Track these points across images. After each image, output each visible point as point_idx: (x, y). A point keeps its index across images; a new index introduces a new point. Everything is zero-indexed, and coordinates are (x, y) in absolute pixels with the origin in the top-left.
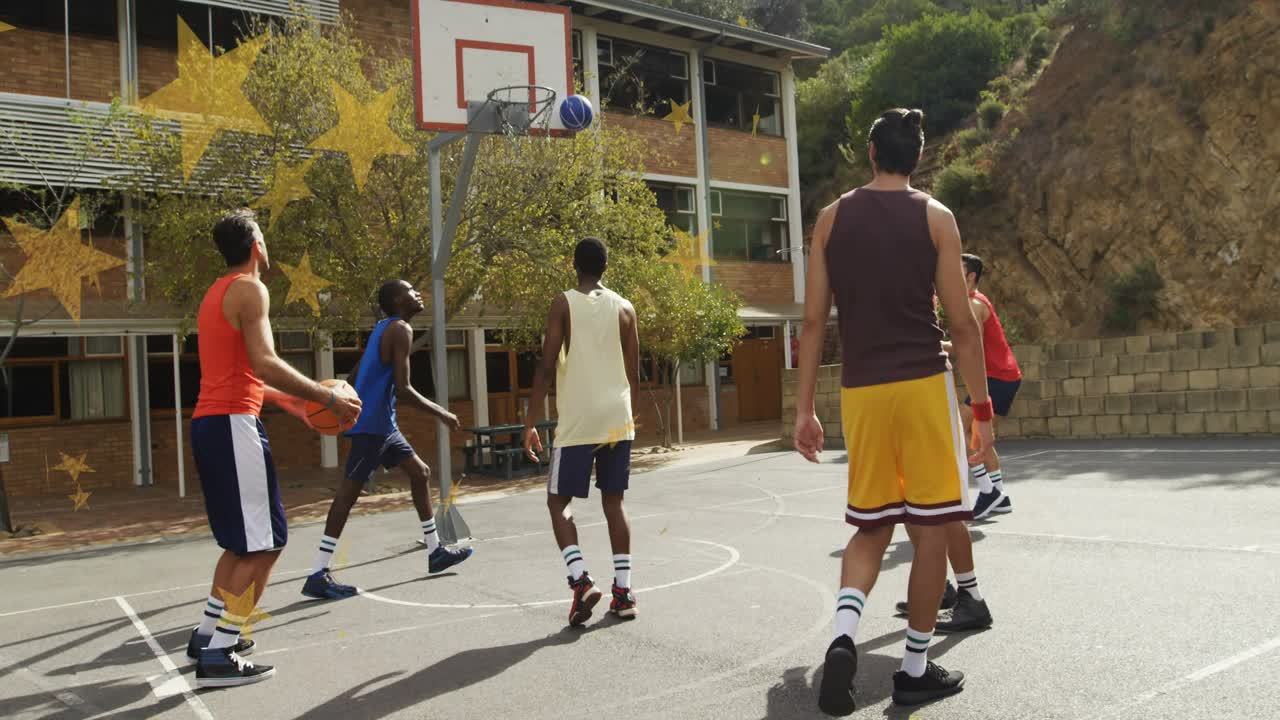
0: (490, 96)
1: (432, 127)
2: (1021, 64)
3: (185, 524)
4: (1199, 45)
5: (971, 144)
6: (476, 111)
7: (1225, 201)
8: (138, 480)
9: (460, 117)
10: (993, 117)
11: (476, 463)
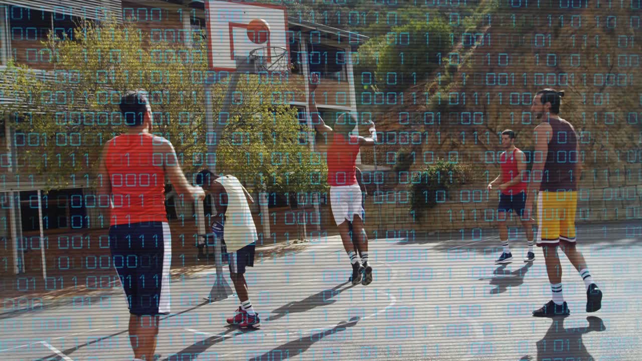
0: (251, 53)
1: (218, 70)
2: (461, 44)
3: (51, 295)
4: (556, 34)
5: (444, 83)
6: (241, 62)
7: (575, 109)
8: (17, 271)
9: (233, 65)
10: (453, 70)
11: (204, 253)
